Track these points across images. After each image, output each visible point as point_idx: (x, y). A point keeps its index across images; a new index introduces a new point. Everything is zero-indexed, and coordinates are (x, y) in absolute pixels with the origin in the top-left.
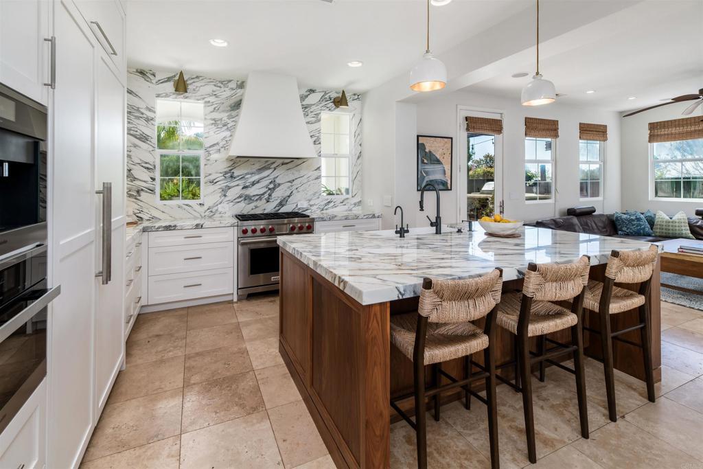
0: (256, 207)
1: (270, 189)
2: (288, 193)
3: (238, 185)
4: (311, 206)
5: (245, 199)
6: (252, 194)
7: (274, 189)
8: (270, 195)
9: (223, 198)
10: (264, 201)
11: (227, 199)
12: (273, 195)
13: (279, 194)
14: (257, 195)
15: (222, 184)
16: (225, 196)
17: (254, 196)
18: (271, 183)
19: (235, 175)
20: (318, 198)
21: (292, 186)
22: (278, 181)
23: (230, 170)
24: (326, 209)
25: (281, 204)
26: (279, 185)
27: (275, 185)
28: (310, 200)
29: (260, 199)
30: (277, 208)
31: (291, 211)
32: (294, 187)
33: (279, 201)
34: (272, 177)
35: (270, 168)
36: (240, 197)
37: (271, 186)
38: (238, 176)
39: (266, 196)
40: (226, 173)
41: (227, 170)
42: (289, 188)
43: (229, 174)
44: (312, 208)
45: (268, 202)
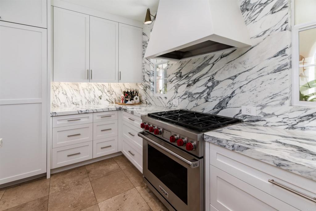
0: (197, 105)
1: (208, 87)
2: (229, 93)
3: (184, 84)
4: (266, 115)
5: (189, 97)
6: (193, 92)
7: (212, 87)
8: (209, 94)
9: (176, 94)
10: (203, 100)
11: (178, 95)
12: (212, 94)
13: (218, 93)
14: (198, 93)
15: (175, 83)
16: (177, 92)
17: (195, 94)
18: (209, 80)
19: (183, 74)
20: (282, 104)
21: (233, 84)
22: (217, 78)
23: (180, 71)
24: (303, 128)
25: (221, 106)
26: (218, 82)
27: (213, 83)
28: (263, 107)
29: (200, 97)
30: (216, 110)
31: (232, 116)
32: (236, 86)
33: (217, 102)
34: (210, 74)
35: (208, 65)
36: (185, 94)
37: (210, 84)
38: (184, 75)
39: (205, 95)
40: (177, 73)
41: (178, 71)
42: (229, 86)
43: (179, 74)
44: (268, 119)
45: (207, 101)
